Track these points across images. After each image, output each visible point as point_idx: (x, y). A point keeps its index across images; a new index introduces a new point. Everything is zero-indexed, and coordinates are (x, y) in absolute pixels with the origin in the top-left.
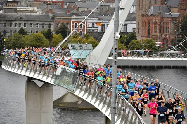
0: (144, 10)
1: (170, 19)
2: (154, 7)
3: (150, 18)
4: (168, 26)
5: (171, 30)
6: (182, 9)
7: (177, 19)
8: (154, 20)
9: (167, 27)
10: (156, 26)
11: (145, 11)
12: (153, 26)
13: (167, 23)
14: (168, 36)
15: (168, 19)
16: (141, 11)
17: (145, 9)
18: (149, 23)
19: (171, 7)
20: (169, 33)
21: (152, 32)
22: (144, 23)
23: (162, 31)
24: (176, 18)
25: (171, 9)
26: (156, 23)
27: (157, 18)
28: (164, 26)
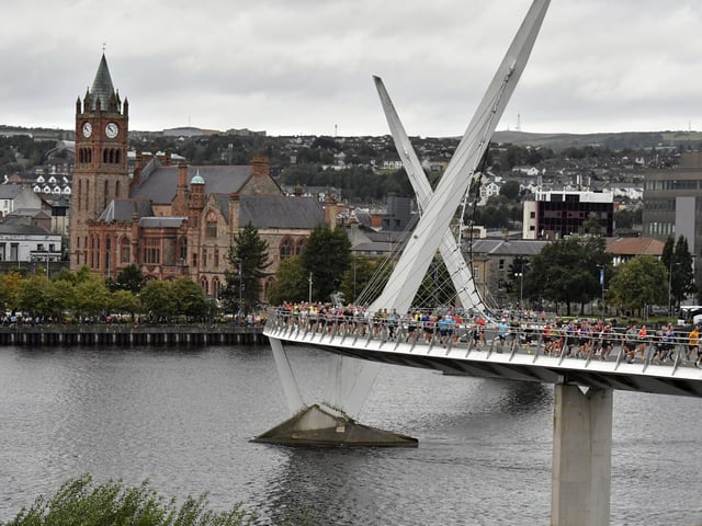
0: (91, 210)
1: (162, 231)
2: (116, 204)
3: (110, 229)
4: (156, 248)
5: (166, 257)
6: (194, 209)
7: (179, 231)
8: (120, 234)
9: (154, 250)
10: (126, 246)
11: (95, 213)
12: (119, 246)
13: (156, 241)
14: (157, 270)
15: (157, 231)
16: (83, 212)
17: (96, 207)
18: (108, 241)
19: (152, 203)
20: (161, 262)
21: (115, 261)
22: (96, 241)
23: (142, 259)
24: (176, 228)
25: (154, 207)
26: (125, 240)
27: (129, 229)
28: (148, 247)
